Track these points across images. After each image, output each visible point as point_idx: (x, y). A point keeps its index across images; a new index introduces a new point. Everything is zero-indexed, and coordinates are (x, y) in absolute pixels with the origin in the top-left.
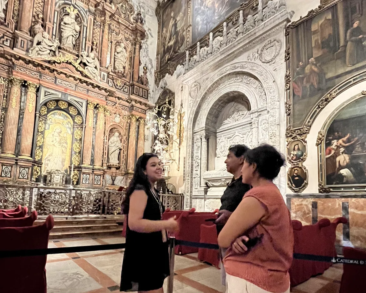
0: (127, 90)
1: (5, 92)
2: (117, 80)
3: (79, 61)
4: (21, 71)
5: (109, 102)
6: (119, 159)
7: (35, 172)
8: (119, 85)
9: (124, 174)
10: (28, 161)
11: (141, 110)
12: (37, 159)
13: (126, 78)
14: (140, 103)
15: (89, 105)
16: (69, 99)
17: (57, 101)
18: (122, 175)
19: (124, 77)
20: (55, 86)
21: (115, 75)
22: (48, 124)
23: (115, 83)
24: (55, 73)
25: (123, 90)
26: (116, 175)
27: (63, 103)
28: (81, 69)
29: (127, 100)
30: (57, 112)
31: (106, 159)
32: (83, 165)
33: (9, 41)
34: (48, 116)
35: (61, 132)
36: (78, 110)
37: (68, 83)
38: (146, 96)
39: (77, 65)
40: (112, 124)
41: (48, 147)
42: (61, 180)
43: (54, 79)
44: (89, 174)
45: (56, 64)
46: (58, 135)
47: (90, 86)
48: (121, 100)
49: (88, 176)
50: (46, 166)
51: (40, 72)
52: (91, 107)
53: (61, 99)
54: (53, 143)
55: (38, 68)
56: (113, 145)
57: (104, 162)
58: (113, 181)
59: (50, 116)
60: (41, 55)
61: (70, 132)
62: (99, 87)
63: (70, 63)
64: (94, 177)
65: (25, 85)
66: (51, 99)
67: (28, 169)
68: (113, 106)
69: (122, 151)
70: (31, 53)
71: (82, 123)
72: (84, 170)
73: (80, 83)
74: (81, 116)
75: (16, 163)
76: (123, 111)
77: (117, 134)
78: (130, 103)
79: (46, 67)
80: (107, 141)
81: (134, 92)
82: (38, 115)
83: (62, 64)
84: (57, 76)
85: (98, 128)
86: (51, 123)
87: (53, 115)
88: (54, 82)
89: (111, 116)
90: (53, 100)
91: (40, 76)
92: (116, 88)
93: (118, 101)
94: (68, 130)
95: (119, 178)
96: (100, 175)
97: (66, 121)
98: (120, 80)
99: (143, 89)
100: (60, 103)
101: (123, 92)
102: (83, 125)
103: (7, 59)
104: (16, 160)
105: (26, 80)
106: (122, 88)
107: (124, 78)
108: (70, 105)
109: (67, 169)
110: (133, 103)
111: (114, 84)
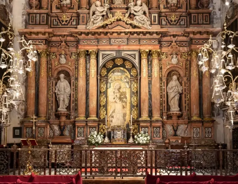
0: (183, 22)
1: (76, 64)
2: (170, 15)
3: (127, 15)
4: (84, 43)
5: (164, 43)
6: (180, 105)
7: (102, 130)
8: (173, 20)
9: (187, 122)
10: (94, 121)
11: (203, 40)
12: (102, 118)
13: (182, 8)
14: (200, 33)
15: (142, 55)
16: (123, 55)
17: (113, 60)
18: (185, 124)
19: (179, 8)
20: (110, 47)
21: (168, 10)
22: (109, 83)
23: (169, 19)
24: (109, 34)
25: (179, 24)
26: (177, 124)
27: (119, 60)
28: (130, 21)
29: (184, 35)
30: (116, 69)
31: (166, 107)
32: (140, 119)
33: (75, 20)
34: (108, 75)
35: (120, 88)
36: (132, 63)
37: (120, 40)
38: (208, 20)
39: (125, 19)
40: (168, 67)
41: (111, 104)
42: (123, 136)
43: (109, 40)
44: (148, 127)
45: (109, 26)
46: (118, 91)
47: (141, 34)
48: (177, 37)
49: (147, 129)
50: (111, 123)
51: (97, 39)
52: (144, 57)
53: (116, 57)
54: (114, 100)
55: (95, 36)
56: (171, 91)
57: (163, 111)
58: (175, 131)
59: (110, 75)
60: (96, 23)
61: (128, 87)
62: (149, 33)
63: (120, 20)
64: (152, 130)
65: (88, 54)
66: (108, 60)
67: (95, 128)
68: (169, 46)
69: (183, 96)
70: (89, 25)
71: (137, 75)
72: (142, 124)
73: (131, 36)
74: (136, 68)
75: (87, 124)
76: (181, 48)
77: (175, 77)
78: (188, 37)
79: (101, 32)
80: (165, 87)
81: (191, 22)
82: (99, 78)
83: (113, 24)
84: (111, 36)
85: (153, 76)
86: (111, 82)
87: (112, 73)
88: (109, 43)
89: (167, 59)
90: (110, 60)
91: (98, 42)
92: (170, 24)
93: (174, 39)
94: (126, 84)
95: (182, 127)
96: (158, 127)
97: (123, 76)
98: (174, 14)
99: (203, 13)
100: (116, 60)
101: (179, 26)
102: (138, 77)
103: (74, 36)
104: (86, 122)
105: (87, 50)
106: (178, 22)
107: (179, 10)
108: (125, 60)
109: (128, 123)
110: (191, 36)
111: (168, 21)
